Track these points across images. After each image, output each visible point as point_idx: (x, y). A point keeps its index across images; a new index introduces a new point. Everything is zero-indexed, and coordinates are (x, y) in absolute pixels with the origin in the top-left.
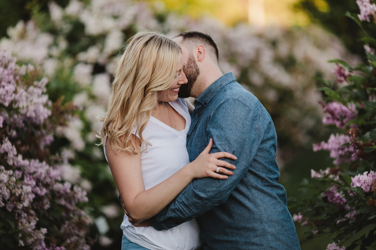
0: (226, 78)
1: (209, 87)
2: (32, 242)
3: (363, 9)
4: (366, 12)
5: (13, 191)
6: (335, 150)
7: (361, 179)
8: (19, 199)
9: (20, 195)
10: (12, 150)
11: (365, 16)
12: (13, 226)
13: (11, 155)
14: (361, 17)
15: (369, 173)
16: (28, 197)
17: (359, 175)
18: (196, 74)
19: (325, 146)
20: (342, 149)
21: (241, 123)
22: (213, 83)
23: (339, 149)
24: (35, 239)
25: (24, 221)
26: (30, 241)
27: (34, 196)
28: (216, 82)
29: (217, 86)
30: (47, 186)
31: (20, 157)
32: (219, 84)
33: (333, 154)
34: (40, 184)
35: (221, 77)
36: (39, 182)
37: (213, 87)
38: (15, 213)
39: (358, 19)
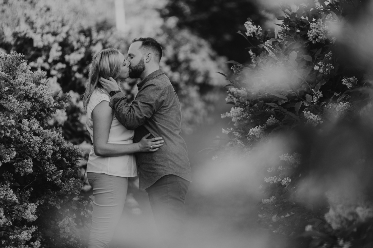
2: (56, 178)
3: (248, 29)
4: (250, 30)
6: (235, 117)
7: (254, 130)
11: (250, 33)
12: (42, 169)
14: (247, 34)
15: (258, 127)
17: (253, 129)
19: (228, 115)
20: (239, 116)
23: (237, 116)
24: (57, 176)
25: (48, 166)
26: (54, 177)
30: (59, 145)
31: (41, 128)
33: (234, 120)
38: (42, 162)
39: (246, 35)
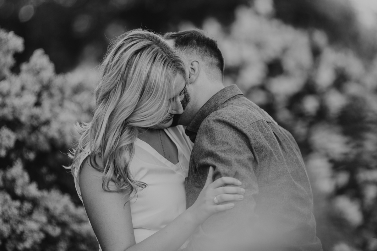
0: (223, 95)
1: (201, 109)
5: (15, 227)
8: (21, 238)
9: (22, 233)
10: (22, 176)
13: (20, 182)
16: (32, 237)
18: (185, 102)
21: (234, 141)
22: (205, 104)
27: (42, 235)
28: (208, 101)
29: (210, 107)
30: (62, 225)
31: (33, 187)
32: (213, 104)
34: (53, 221)
35: (216, 94)
36: (52, 219)
37: (206, 109)
